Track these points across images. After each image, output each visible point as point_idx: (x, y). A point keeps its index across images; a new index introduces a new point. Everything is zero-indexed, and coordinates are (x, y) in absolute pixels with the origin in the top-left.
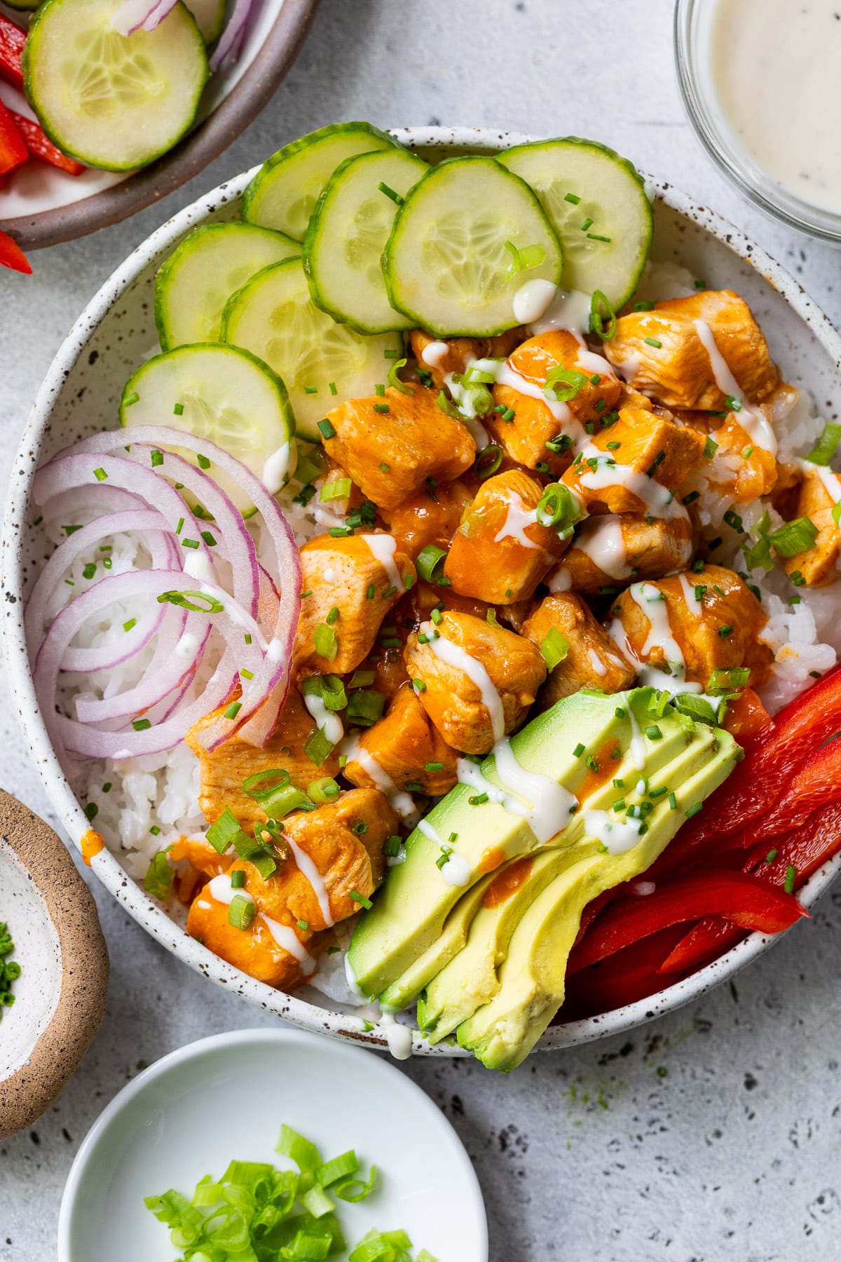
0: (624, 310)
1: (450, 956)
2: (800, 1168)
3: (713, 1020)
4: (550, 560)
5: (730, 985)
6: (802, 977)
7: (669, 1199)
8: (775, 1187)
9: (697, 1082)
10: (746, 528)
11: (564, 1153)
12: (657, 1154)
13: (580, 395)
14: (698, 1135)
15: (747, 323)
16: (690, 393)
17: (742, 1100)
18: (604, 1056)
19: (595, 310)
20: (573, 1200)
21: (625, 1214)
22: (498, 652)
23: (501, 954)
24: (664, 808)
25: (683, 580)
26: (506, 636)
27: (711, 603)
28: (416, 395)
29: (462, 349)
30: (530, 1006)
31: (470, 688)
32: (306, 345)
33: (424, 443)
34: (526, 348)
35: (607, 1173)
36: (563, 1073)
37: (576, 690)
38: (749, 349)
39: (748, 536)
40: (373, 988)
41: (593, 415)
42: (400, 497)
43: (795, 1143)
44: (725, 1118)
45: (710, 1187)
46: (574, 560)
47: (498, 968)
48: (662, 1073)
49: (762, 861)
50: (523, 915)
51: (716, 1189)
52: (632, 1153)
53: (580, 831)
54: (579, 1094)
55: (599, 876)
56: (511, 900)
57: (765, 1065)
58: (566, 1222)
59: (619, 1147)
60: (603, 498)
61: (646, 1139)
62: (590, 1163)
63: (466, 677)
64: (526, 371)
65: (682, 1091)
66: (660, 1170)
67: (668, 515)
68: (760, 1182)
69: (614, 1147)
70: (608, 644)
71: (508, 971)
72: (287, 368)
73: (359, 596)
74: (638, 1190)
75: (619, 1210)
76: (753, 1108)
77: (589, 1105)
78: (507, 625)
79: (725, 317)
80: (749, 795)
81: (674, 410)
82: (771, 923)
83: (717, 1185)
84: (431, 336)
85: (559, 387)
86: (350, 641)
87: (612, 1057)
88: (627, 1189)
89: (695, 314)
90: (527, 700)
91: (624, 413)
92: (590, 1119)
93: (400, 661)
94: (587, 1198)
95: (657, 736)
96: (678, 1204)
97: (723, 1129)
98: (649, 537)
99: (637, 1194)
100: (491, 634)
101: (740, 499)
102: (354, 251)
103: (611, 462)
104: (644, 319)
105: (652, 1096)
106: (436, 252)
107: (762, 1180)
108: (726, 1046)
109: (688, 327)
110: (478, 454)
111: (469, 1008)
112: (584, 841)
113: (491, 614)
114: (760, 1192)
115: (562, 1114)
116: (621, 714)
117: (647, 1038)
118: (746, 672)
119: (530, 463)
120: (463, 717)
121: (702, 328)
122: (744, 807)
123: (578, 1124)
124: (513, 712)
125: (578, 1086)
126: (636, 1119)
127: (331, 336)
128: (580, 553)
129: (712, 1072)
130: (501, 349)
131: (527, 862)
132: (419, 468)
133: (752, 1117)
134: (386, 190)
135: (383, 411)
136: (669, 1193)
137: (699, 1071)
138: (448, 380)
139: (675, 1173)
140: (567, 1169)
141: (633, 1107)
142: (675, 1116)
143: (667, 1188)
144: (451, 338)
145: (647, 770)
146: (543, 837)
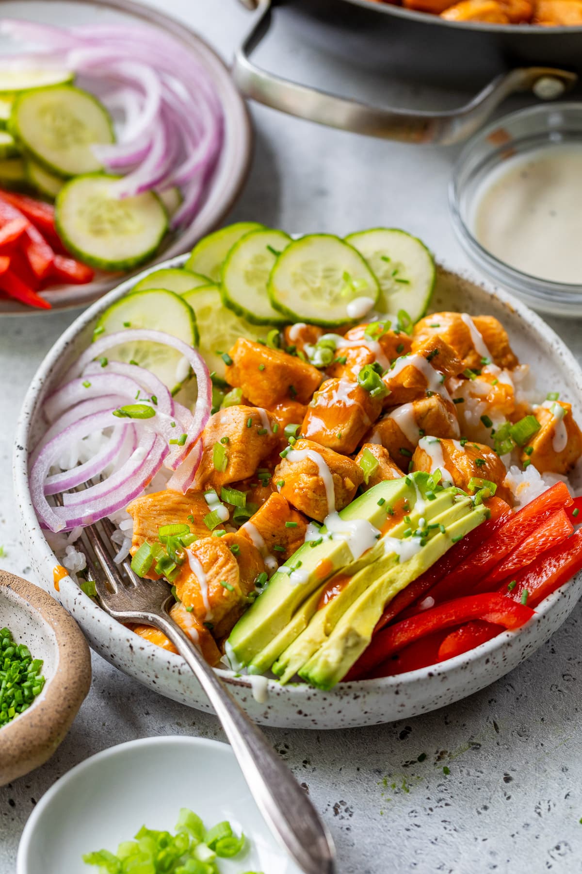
1: (295, 634)
2: (543, 828)
3: (481, 743)
4: (365, 420)
6: (542, 719)
7: (451, 845)
8: (526, 839)
9: (470, 777)
11: (378, 817)
12: (443, 819)
13: (387, 338)
14: (471, 808)
17: (501, 788)
18: (407, 762)
20: (384, 845)
21: (421, 854)
23: (329, 625)
24: (438, 536)
25: (454, 441)
29: (315, 330)
30: (346, 636)
31: (310, 464)
32: (217, 332)
35: (408, 830)
36: (379, 772)
38: (496, 331)
40: (244, 656)
43: (539, 814)
44: (490, 799)
45: (480, 839)
46: (382, 424)
47: (328, 633)
48: (447, 771)
51: (484, 840)
52: (426, 818)
53: (382, 549)
54: (389, 783)
57: (518, 768)
58: (379, 858)
59: (416, 814)
60: (400, 380)
61: (434, 810)
62: (396, 823)
63: (309, 459)
65: (461, 783)
66: (445, 828)
67: (442, 393)
68: (515, 836)
69: (413, 814)
72: (205, 340)
73: (241, 426)
74: (430, 840)
75: (416, 852)
76: (509, 793)
77: (396, 789)
83: (485, 838)
84: (297, 322)
85: (374, 336)
86: (236, 457)
87: (412, 763)
88: (421, 839)
90: (349, 483)
92: (397, 798)
93: (269, 486)
94: (394, 844)
95: (432, 498)
96: (458, 848)
97: (488, 805)
98: (429, 403)
99: (429, 842)
101: (490, 406)
102: (250, 277)
105: (440, 785)
106: (298, 280)
107: (516, 835)
108: (491, 757)
109: (456, 316)
111: (307, 655)
112: (384, 557)
114: (515, 842)
115: (377, 795)
116: (409, 482)
117: (437, 752)
118: (494, 485)
120: (306, 483)
121: (465, 317)
122: (492, 551)
123: (389, 800)
124: (340, 489)
125: (388, 778)
126: (428, 798)
127: (234, 328)
128: (386, 419)
129: (482, 772)
130: (338, 331)
131: (348, 577)
133: (509, 798)
134: (270, 249)
136: (452, 842)
137: (472, 772)
138: (306, 346)
139: (455, 830)
140: (380, 827)
141: (427, 791)
142: (456, 797)
143: (449, 839)
144: (308, 322)
145: (426, 515)
146: (356, 554)
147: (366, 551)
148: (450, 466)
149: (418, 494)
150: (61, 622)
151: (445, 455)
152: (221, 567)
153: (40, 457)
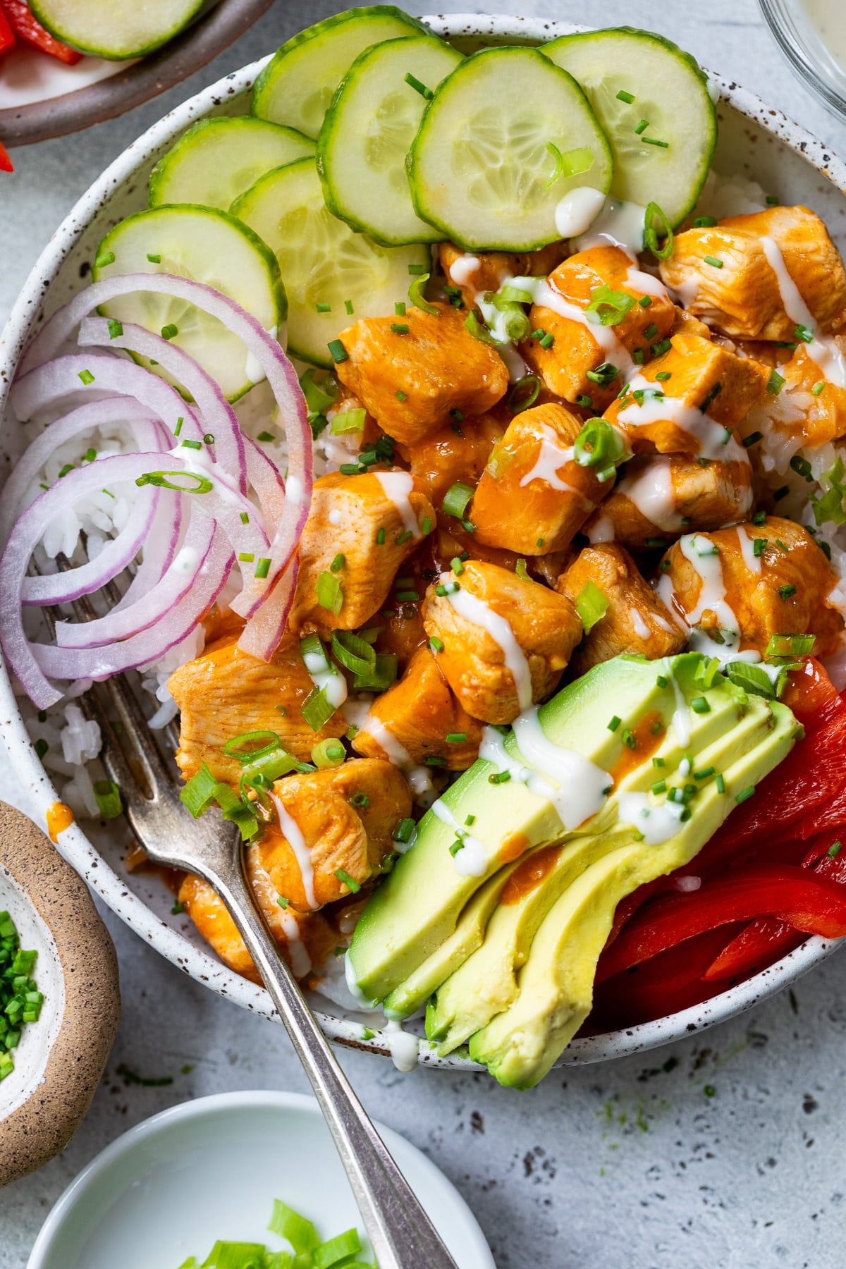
0: (683, 226)
1: (464, 956)
3: (768, 1033)
4: (589, 506)
5: (789, 994)
7: (714, 1235)
8: (835, 1224)
9: (750, 1103)
10: (816, 475)
11: (597, 1179)
12: (702, 1184)
13: (627, 319)
14: (748, 1164)
15: (822, 242)
16: (754, 320)
17: (799, 1124)
18: (645, 1071)
19: (649, 224)
20: (606, 1233)
21: (664, 1250)
22: (526, 608)
23: (521, 955)
24: (711, 792)
25: (741, 532)
26: (537, 590)
27: (773, 559)
28: (443, 315)
29: (495, 264)
30: (551, 1016)
31: (491, 648)
32: (319, 257)
33: (448, 369)
34: (569, 264)
35: (644, 1204)
36: (598, 1090)
37: (615, 654)
38: (823, 271)
39: (818, 486)
40: (377, 990)
41: (642, 342)
42: (421, 431)
44: (780, 1144)
45: (761, 1222)
46: (616, 507)
47: (518, 971)
48: (710, 1092)
49: (824, 855)
50: (549, 910)
51: (768, 1225)
52: (673, 1182)
53: (614, 817)
54: (616, 1114)
55: (635, 868)
56: (534, 893)
57: (827, 1085)
58: (597, 1258)
59: (660, 1175)
60: (650, 436)
61: (689, 1166)
62: (625, 1193)
63: (488, 637)
64: (569, 290)
65: (732, 1113)
66: (705, 1201)
67: (725, 456)
68: (818, 1218)
69: (654, 1174)
70: (654, 603)
71: (529, 975)
72: (296, 282)
73: (367, 541)
74: (680, 1224)
75: (657, 1247)
76: (811, 1134)
77: (626, 1126)
78: (540, 579)
79: (798, 235)
80: (811, 779)
81: (736, 340)
82: (833, 926)
83: (769, 1221)
84: (461, 249)
85: (604, 310)
86: (358, 592)
87: (654, 1072)
88: (666, 1222)
89: (763, 231)
90: (558, 664)
91: (677, 340)
92: (627, 1142)
93: (417, 617)
94: (622, 1231)
95: (704, 709)
96: (724, 1241)
97: (777, 1157)
98: (702, 482)
99: (678, 1228)
100: (519, 588)
101: (809, 443)
102: (375, 151)
103: (659, 395)
104: (704, 235)
105: (698, 1118)
106: (468, 154)
107: (820, 1216)
108: (783, 1063)
109: (753, 245)
110: (511, 386)
111: (484, 1016)
112: (618, 828)
113: (521, 566)
114: (818, 1230)
115: (596, 1136)
116: (663, 683)
117: (694, 1052)
118: (811, 640)
119: (569, 395)
120: (483, 681)
121: (769, 247)
122: (804, 793)
123: (614, 1148)
124: (542, 678)
125: (614, 1104)
126: (679, 1144)
127: (348, 247)
128: (624, 498)
129: (767, 1092)
130: (541, 267)
131: (554, 850)
132: (441, 397)
133: (810, 1144)
134: (413, 82)
135: (402, 332)
136: (715, 1228)
137: (752, 1091)
138: (479, 300)
139: (721, 1205)
140: (599, 1198)
141: (676, 1129)
142: (724, 1141)
143: (711, 1222)
144: (483, 253)
145: (692, 748)
146: (570, 822)
147: (588, 820)
148: (734, 601)
149: (679, 697)
150: (65, 921)
151: (727, 575)
152: (337, 841)
153: (12, 543)
